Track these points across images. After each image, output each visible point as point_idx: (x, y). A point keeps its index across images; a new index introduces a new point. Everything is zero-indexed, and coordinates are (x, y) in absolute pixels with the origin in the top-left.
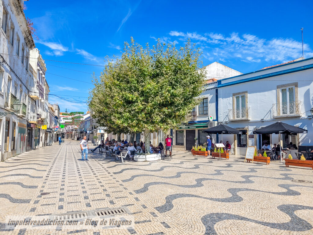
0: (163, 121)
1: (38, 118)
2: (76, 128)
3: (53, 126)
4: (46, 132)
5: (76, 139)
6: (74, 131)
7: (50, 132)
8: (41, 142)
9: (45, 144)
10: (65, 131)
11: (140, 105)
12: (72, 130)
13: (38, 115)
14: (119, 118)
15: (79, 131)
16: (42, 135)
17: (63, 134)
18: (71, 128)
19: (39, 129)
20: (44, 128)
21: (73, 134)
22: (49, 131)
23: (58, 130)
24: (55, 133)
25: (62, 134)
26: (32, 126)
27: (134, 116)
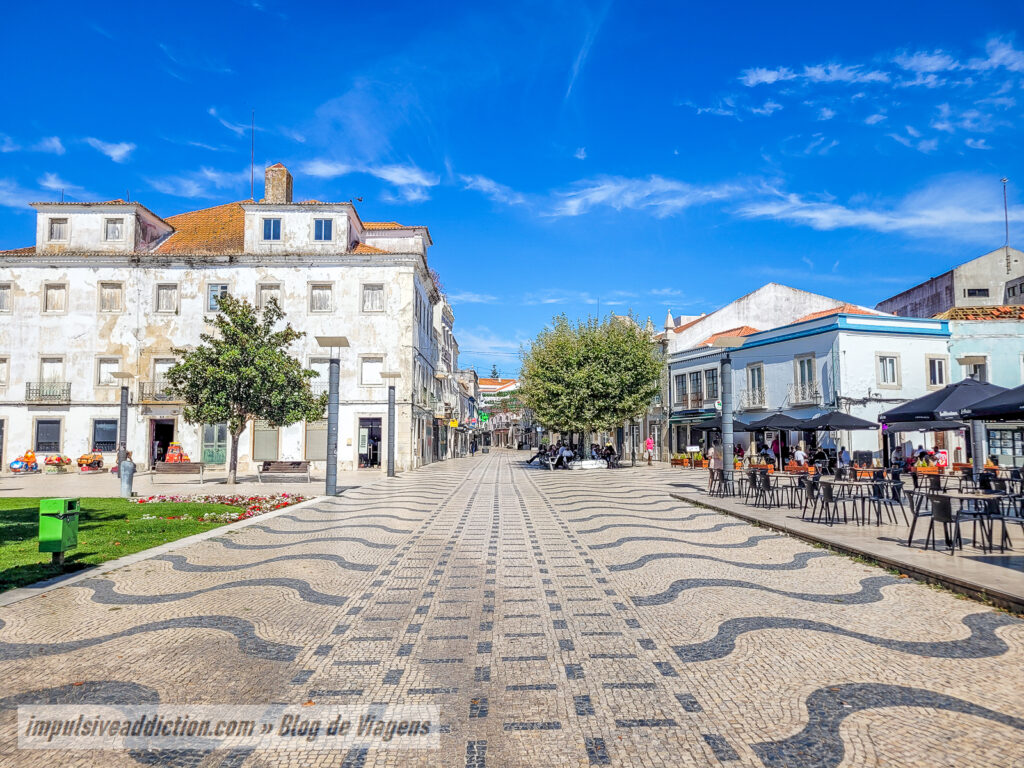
0: (597, 417)
1: (446, 410)
2: (516, 420)
3: (466, 419)
4: (457, 432)
5: (516, 447)
6: (511, 428)
7: (462, 431)
8: (449, 450)
9: (455, 455)
10: (492, 429)
11: (564, 399)
12: (508, 425)
13: (446, 404)
14: (543, 415)
15: (522, 427)
16: (451, 437)
17: (487, 434)
18: (504, 420)
19: (446, 427)
20: (453, 424)
21: (510, 435)
22: (460, 430)
23: (476, 425)
24: (470, 432)
25: (484, 434)
26: (439, 423)
27: (562, 412)
